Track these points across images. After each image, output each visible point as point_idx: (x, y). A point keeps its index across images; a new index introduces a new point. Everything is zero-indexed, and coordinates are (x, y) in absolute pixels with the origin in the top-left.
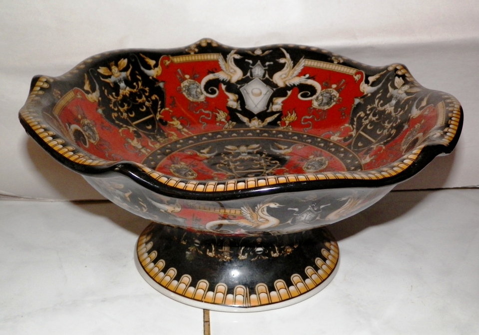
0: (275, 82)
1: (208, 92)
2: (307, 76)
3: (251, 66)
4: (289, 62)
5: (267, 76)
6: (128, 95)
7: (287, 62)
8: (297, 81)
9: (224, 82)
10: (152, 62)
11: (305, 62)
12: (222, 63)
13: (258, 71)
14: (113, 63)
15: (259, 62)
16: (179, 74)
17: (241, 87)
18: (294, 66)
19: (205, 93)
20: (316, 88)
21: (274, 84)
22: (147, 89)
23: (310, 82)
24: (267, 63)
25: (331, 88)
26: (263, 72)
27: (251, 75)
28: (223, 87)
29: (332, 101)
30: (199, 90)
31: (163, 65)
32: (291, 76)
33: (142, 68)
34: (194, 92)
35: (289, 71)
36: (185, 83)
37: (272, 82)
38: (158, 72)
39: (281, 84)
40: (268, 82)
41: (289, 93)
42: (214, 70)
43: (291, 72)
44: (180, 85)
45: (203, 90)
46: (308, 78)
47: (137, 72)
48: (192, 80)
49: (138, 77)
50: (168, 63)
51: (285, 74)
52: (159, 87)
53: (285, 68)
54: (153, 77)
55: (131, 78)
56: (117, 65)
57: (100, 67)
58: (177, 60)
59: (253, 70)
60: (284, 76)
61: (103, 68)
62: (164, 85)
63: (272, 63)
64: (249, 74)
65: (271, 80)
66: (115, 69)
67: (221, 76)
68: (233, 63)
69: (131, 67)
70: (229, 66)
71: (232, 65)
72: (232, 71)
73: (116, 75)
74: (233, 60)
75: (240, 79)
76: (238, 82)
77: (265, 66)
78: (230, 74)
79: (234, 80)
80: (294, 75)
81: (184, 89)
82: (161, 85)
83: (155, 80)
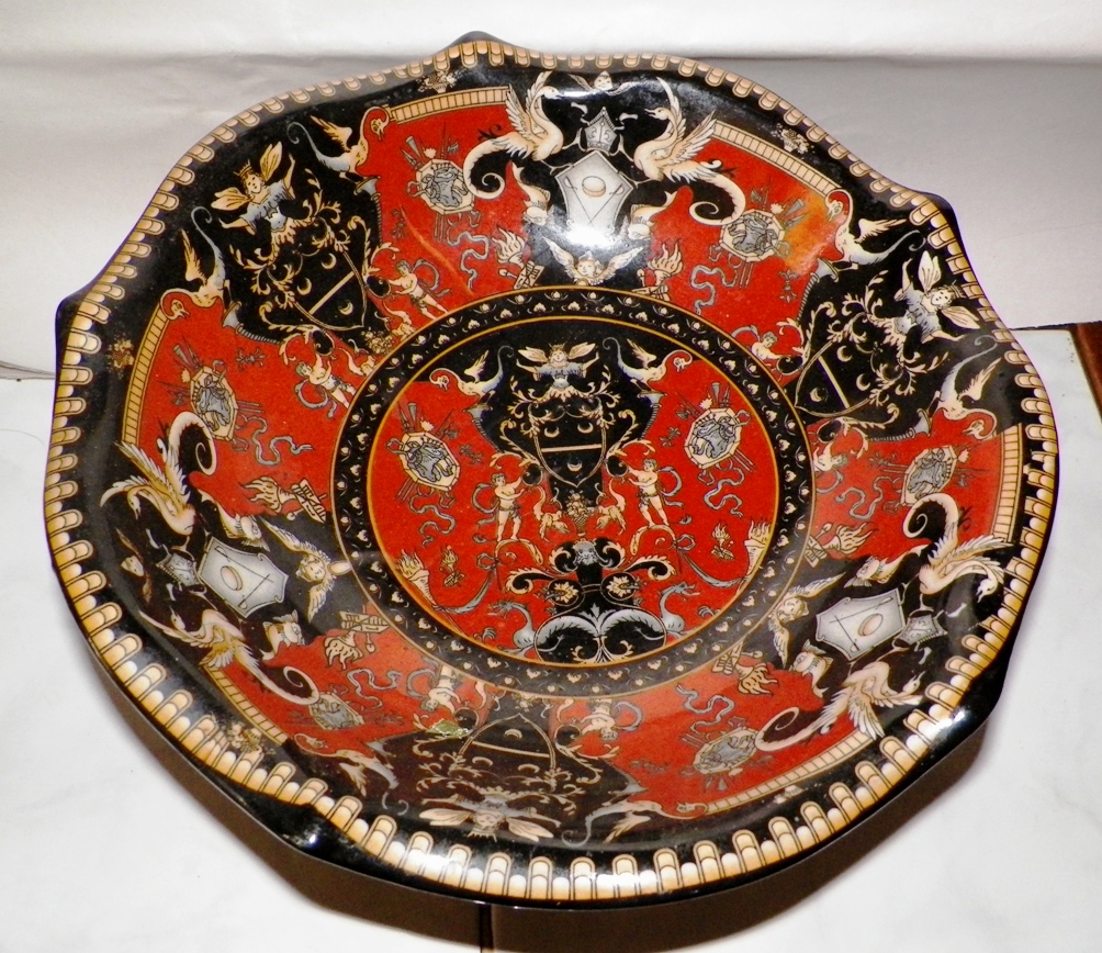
0: (638, 165)
1: (480, 187)
2: (717, 164)
3: (583, 121)
4: (676, 119)
5: (621, 148)
6: (291, 240)
7: (671, 118)
8: (690, 171)
9: (517, 159)
10: (343, 134)
11: (713, 127)
12: (513, 110)
13: (601, 133)
14: (248, 166)
15: (604, 112)
16: (410, 151)
17: (557, 172)
18: (687, 133)
19: (472, 188)
20: (735, 201)
21: (636, 169)
22: (336, 207)
23: (722, 181)
24: (624, 116)
25: (768, 209)
26: (613, 136)
27: (584, 142)
28: (517, 171)
29: (768, 245)
30: (458, 183)
31: (370, 135)
32: (679, 156)
33: (320, 156)
34: (446, 191)
35: (675, 143)
36: (427, 170)
37: (633, 164)
38: (358, 155)
39: (653, 173)
40: (622, 164)
41: (670, 197)
42: (494, 130)
43: (680, 146)
44: (414, 179)
45: (468, 182)
46: (718, 170)
47: (308, 171)
48: (442, 161)
49: (311, 182)
50: (381, 125)
51: (665, 149)
52: (365, 194)
53: (666, 134)
54: (348, 174)
55: (295, 192)
56: (257, 169)
57: (217, 195)
58: (405, 113)
59: (588, 131)
60: (661, 153)
61: (225, 192)
62: (377, 187)
63: (635, 117)
64: (577, 140)
65: (631, 160)
66: (253, 183)
67: (512, 143)
68: (541, 111)
69: (293, 162)
70: (531, 117)
71: (539, 115)
72: (537, 130)
73: (258, 198)
74: (540, 101)
75: (556, 151)
76: (553, 159)
77: (617, 124)
78: (532, 137)
79: (542, 154)
80: (686, 156)
81: (424, 186)
82: (369, 186)
83: (355, 178)
